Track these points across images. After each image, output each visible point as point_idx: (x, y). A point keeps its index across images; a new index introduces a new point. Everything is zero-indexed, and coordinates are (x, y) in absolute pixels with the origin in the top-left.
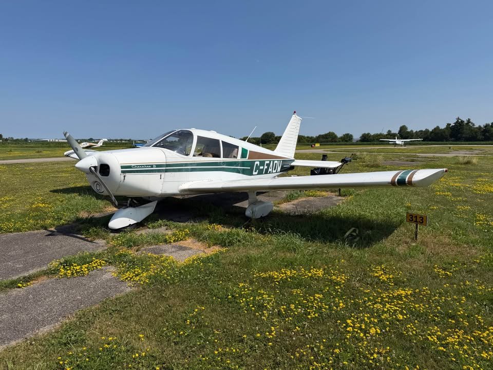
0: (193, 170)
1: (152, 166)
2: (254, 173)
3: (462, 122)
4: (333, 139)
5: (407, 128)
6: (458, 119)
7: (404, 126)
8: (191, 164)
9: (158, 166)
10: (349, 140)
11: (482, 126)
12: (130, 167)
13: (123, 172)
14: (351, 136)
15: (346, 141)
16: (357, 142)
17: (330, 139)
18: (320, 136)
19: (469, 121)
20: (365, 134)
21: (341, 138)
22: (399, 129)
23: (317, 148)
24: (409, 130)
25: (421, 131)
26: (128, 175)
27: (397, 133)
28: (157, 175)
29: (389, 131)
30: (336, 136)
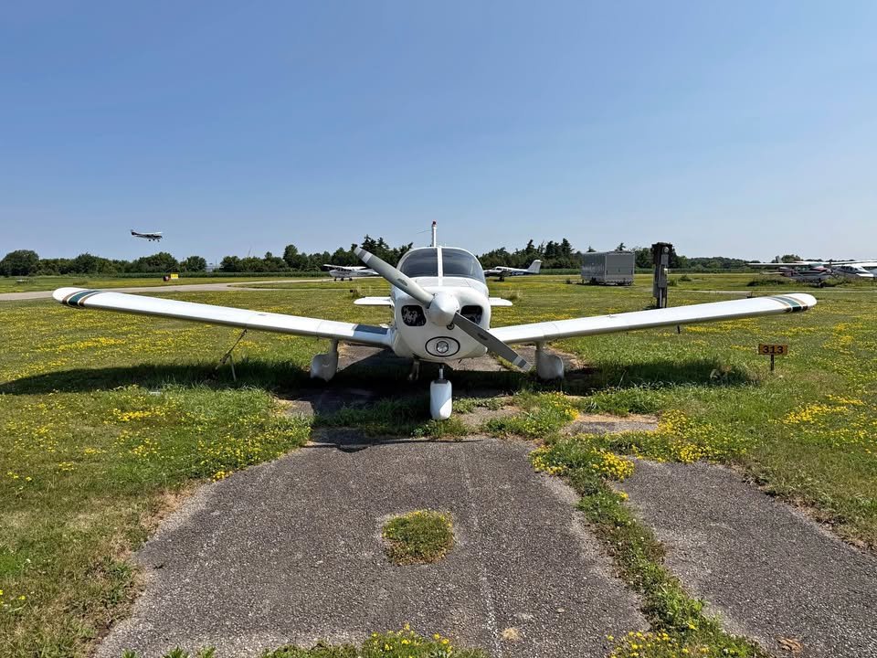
3: (373, 242)
4: (169, 265)
5: (296, 251)
6: (367, 237)
7: (292, 246)
10: (200, 268)
11: (398, 250)
14: (203, 260)
15: (195, 270)
16: (215, 271)
17: (164, 266)
18: (142, 260)
19: (381, 242)
20: (228, 257)
21: (184, 264)
22: (284, 251)
23: (176, 283)
24: (300, 253)
25: (318, 255)
27: (282, 257)
29: (268, 253)
30: (175, 261)
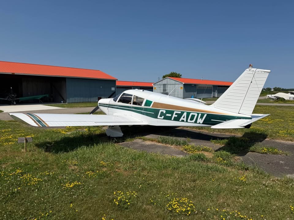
0: (117, 108)
2: (159, 117)
9: (106, 105)
13: (99, 105)
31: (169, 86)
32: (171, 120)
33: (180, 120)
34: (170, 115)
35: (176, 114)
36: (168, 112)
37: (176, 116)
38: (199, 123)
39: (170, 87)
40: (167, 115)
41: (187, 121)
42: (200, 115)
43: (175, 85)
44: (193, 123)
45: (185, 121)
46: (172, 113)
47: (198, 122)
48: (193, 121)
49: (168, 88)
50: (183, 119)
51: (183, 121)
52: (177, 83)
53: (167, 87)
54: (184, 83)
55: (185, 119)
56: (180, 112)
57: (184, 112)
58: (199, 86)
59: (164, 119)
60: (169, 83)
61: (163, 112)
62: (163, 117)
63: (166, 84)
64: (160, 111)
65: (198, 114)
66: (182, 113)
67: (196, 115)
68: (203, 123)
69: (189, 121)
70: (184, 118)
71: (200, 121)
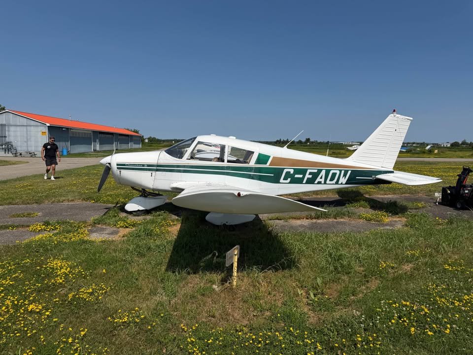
0: (185, 171)
1: (143, 165)
2: (282, 180)
8: (184, 166)
9: (149, 166)
12: (124, 165)
13: (118, 168)
26: (123, 171)
28: (149, 173)
31: (12, 129)
32: (302, 183)
33: (316, 182)
34: (301, 176)
35: (310, 174)
36: (297, 171)
37: (311, 176)
38: (342, 184)
39: (15, 131)
40: (296, 176)
41: (325, 183)
42: (343, 172)
43: (28, 128)
44: (333, 184)
45: (323, 182)
46: (304, 172)
47: (340, 182)
48: (334, 182)
49: (12, 133)
50: (320, 180)
51: (319, 183)
52: (32, 123)
53: (9, 131)
54: (48, 125)
55: (323, 180)
56: (316, 171)
57: (322, 170)
58: (73, 131)
59: (290, 183)
60: (12, 123)
61: (290, 172)
62: (289, 179)
63: (5, 125)
64: (285, 171)
65: (341, 171)
66: (320, 171)
67: (338, 172)
68: (346, 184)
69: (328, 182)
70: (321, 178)
71: (343, 180)
